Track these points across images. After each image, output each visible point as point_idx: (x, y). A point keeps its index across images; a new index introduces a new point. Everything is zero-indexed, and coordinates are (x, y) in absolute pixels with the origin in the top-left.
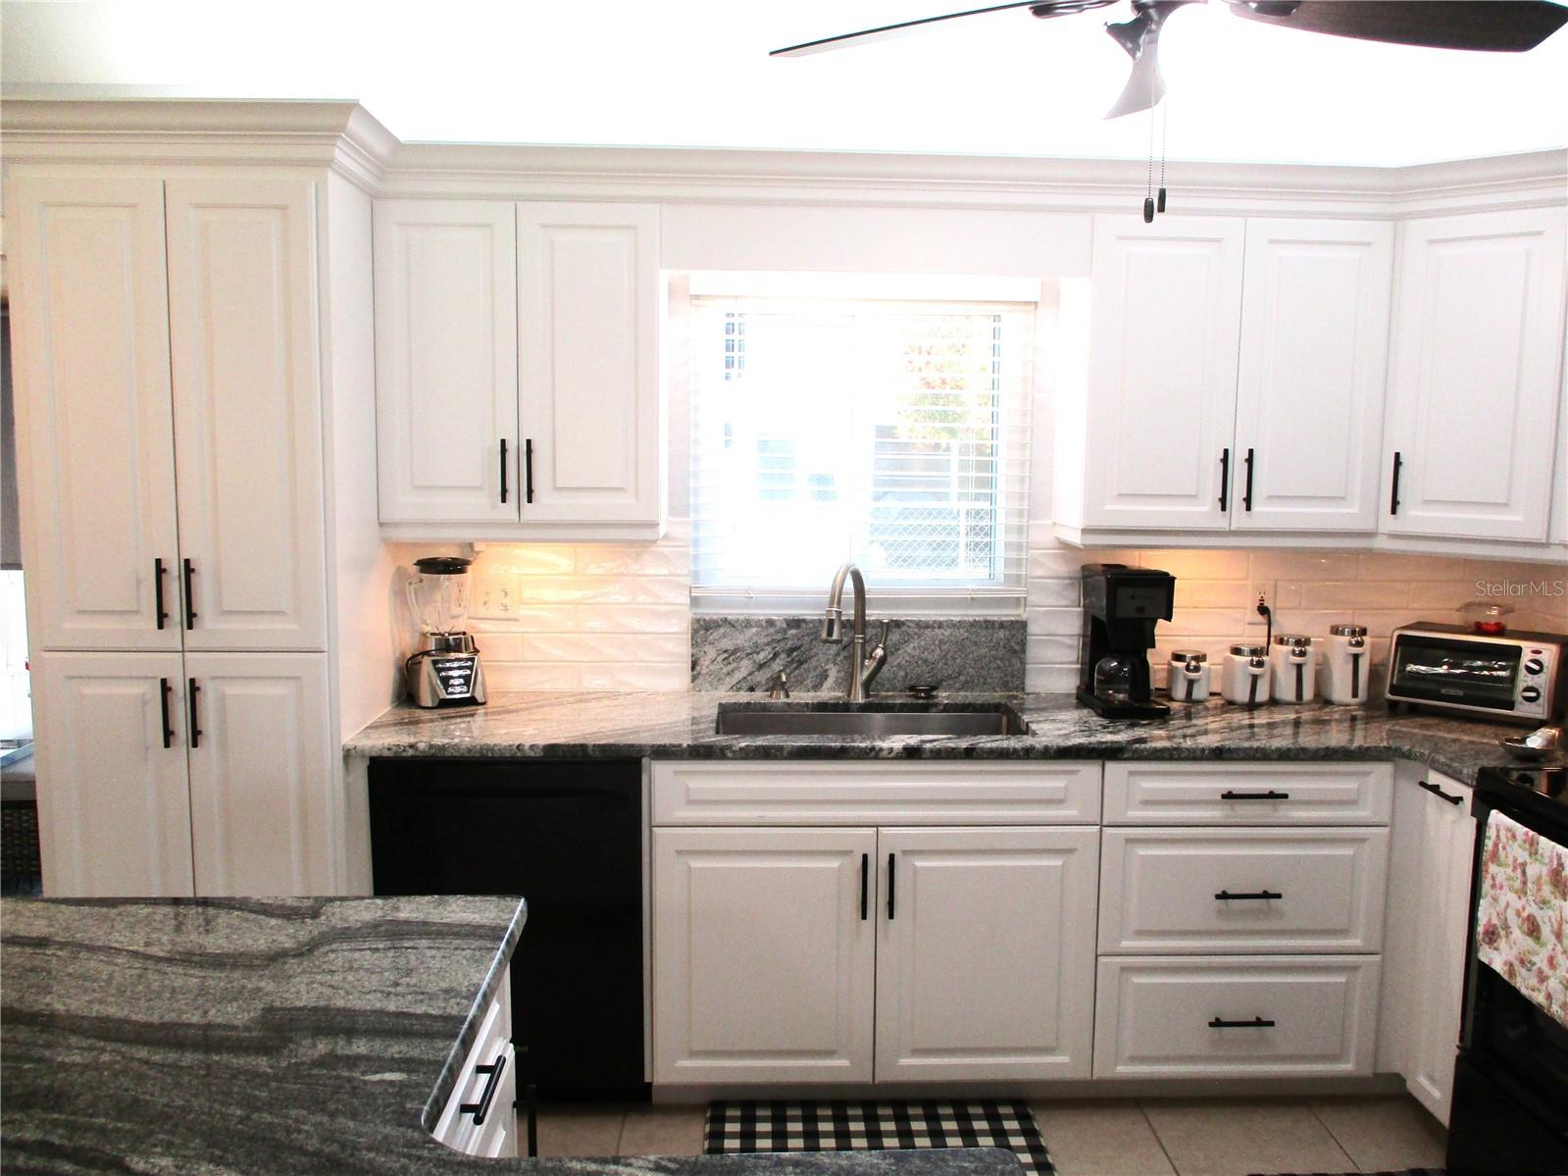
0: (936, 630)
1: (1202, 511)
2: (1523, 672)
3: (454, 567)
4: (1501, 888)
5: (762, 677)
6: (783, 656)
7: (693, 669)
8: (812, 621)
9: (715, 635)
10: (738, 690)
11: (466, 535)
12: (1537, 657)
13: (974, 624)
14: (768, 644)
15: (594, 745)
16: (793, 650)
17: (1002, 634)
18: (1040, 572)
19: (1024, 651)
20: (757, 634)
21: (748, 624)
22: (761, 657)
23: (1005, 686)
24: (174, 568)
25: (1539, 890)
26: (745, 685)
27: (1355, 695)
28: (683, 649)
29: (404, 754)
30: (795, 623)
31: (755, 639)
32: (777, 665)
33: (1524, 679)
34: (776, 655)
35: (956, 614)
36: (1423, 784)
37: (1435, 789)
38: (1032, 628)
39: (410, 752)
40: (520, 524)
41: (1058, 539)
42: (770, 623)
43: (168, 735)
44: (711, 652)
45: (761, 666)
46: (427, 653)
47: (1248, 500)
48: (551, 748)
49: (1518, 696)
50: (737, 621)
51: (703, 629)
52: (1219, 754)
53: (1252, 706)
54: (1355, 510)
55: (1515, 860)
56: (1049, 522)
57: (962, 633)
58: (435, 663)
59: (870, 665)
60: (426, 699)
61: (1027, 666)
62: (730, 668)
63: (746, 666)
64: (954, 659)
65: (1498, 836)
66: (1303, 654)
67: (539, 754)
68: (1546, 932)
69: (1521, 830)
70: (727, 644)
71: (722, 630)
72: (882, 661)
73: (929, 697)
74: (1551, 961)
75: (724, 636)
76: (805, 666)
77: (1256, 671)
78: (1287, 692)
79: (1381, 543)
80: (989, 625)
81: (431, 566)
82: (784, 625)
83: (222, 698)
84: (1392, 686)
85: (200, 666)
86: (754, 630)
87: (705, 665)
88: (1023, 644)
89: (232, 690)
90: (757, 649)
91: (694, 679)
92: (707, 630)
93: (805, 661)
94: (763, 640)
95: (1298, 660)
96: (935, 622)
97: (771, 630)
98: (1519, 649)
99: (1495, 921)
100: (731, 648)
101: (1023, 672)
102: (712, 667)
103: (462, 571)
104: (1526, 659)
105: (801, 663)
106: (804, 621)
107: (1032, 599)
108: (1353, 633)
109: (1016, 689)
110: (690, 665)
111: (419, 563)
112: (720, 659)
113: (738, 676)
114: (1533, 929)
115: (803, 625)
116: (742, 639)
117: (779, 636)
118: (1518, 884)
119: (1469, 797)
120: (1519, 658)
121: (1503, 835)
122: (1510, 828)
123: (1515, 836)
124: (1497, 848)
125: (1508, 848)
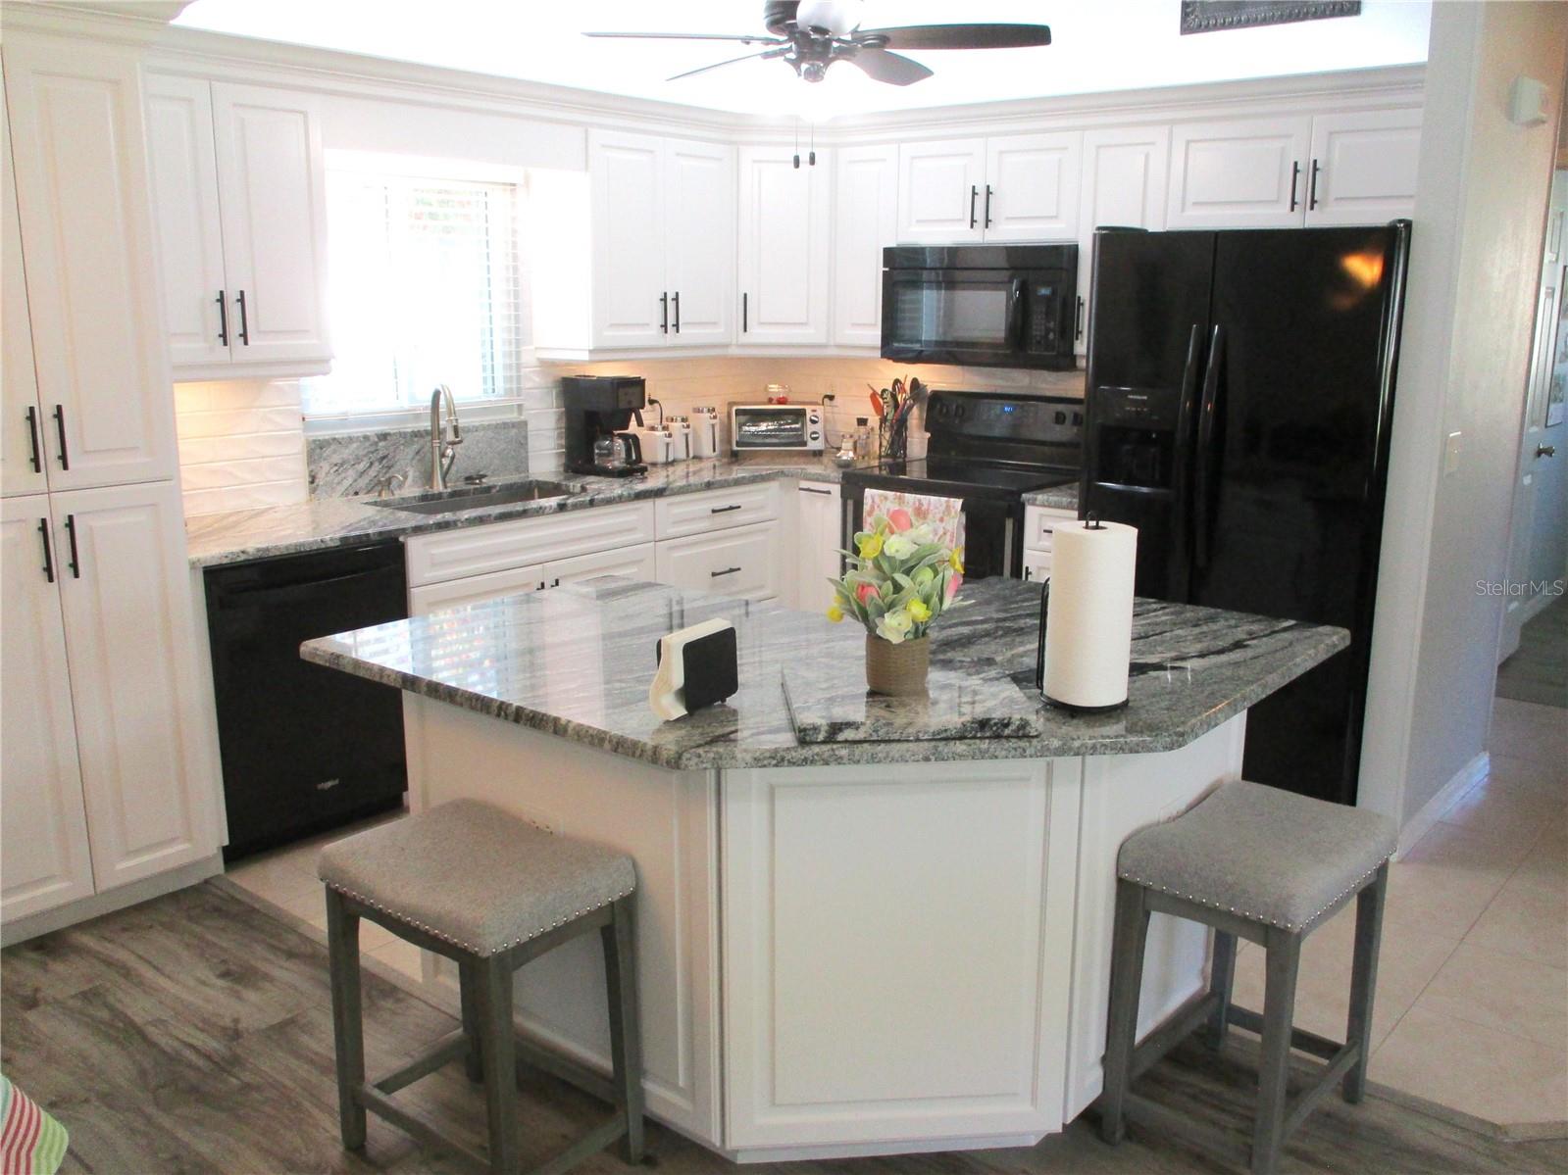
0: (475, 434)
1: (651, 335)
2: (809, 423)
5: (363, 482)
6: (377, 464)
7: (312, 482)
8: (394, 434)
9: (328, 451)
10: (347, 495)
12: (815, 413)
13: (497, 426)
14: (365, 456)
15: (374, 532)
16: (384, 458)
17: (514, 432)
18: (530, 385)
19: (527, 444)
20: (357, 448)
21: (351, 440)
22: (361, 467)
23: (517, 470)
24: (37, 415)
26: (352, 492)
27: (714, 450)
28: (299, 468)
29: (239, 559)
30: (384, 436)
31: (356, 452)
32: (372, 473)
33: (810, 428)
34: (371, 464)
35: (487, 420)
36: (801, 489)
37: (808, 490)
38: (530, 427)
39: (243, 557)
40: (233, 364)
41: (538, 359)
42: (366, 438)
43: (46, 571)
44: (325, 466)
45: (362, 474)
47: (677, 325)
48: (345, 539)
49: (807, 438)
50: (343, 438)
51: (317, 449)
52: (709, 486)
53: (668, 464)
54: (722, 330)
55: (888, 510)
56: (532, 347)
57: (490, 434)
59: (446, 462)
61: (530, 454)
62: (340, 478)
63: (351, 474)
64: (486, 454)
65: (873, 501)
66: (688, 427)
69: (891, 494)
70: (336, 459)
71: (333, 447)
72: (453, 458)
73: (481, 481)
75: (335, 452)
76: (393, 469)
77: (668, 440)
78: (682, 455)
79: (734, 351)
80: (505, 426)
82: (376, 440)
84: (737, 442)
86: (355, 445)
87: (320, 481)
88: (526, 438)
89: (98, 522)
90: (358, 460)
91: (313, 491)
92: (321, 448)
93: (392, 466)
94: (361, 453)
95: (686, 431)
96: (473, 427)
97: (367, 444)
98: (804, 410)
100: (340, 461)
101: (527, 458)
102: (328, 479)
104: (809, 414)
105: (389, 468)
106: (389, 434)
107: (526, 405)
108: (709, 411)
109: (524, 472)
110: (308, 479)
112: (332, 471)
113: (346, 483)
115: (389, 438)
116: (346, 453)
117: (372, 449)
119: (836, 489)
120: (805, 414)
121: (877, 500)
122: (882, 495)
123: (886, 498)
124: (872, 507)
125: (881, 506)
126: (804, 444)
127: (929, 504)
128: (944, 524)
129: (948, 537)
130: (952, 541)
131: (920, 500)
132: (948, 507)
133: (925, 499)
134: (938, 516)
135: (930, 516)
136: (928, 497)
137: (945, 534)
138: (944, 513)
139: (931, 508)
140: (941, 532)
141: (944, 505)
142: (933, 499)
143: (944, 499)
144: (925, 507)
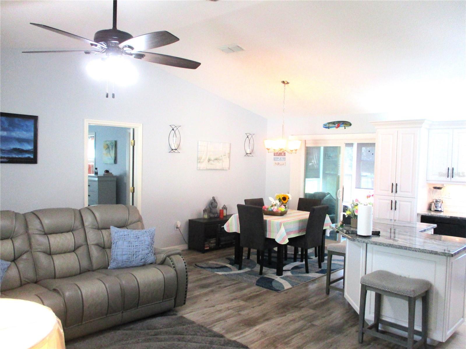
3: (439, 188)
11: (443, 183)
15: (459, 217)
24: (394, 185)
39: (428, 215)
40: (451, 181)
43: (392, 208)
46: (433, 202)
48: (451, 217)
58: (435, 204)
60: (432, 209)
67: (449, 217)
81: (435, 188)
83: (400, 204)
85: (397, 199)
89: (402, 203)
103: (441, 189)
111: (433, 187)
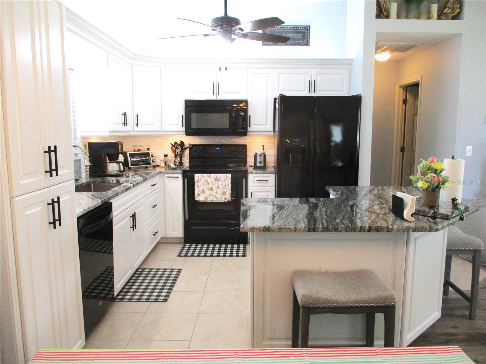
4: (201, 186)
12: (152, 154)
25: (212, 182)
33: (151, 158)
36: (167, 177)
47: (126, 124)
49: (151, 162)
55: (205, 180)
65: (198, 178)
68: (214, 189)
69: (205, 175)
74: (216, 193)
84: (131, 164)
88: (81, 165)
99: (198, 192)
114: (212, 189)
118: (206, 184)
119: (180, 176)
120: (150, 154)
121: (200, 177)
122: (201, 176)
123: (204, 176)
124: (198, 180)
125: (202, 179)
126: (150, 164)
127: (220, 176)
128: (225, 182)
129: (227, 186)
130: (228, 187)
131: (216, 176)
132: (226, 177)
133: (218, 175)
134: (223, 180)
135: (221, 180)
136: (219, 175)
137: (225, 185)
138: (225, 179)
139: (221, 178)
140: (224, 184)
141: (225, 176)
142: (221, 175)
143: (225, 175)
144: (219, 177)
